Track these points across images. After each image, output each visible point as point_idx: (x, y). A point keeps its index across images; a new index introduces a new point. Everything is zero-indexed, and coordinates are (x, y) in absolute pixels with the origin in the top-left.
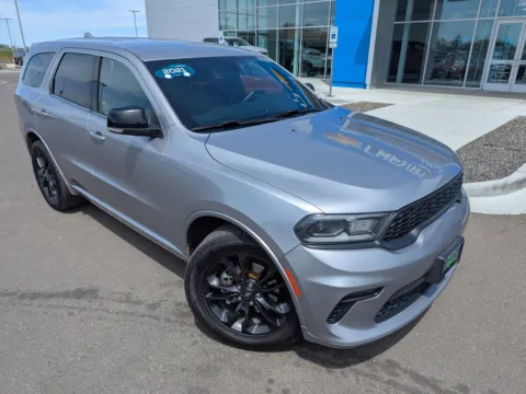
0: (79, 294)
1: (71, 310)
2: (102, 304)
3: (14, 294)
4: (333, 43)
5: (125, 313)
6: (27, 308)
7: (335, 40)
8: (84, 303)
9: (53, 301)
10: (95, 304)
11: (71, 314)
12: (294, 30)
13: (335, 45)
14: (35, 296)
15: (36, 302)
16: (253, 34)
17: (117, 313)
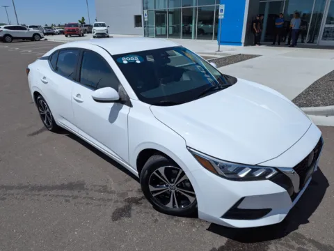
0: (71, 186)
1: (68, 198)
2: (87, 194)
3: (27, 187)
4: (221, 16)
5: (104, 200)
6: (36, 197)
7: (223, 13)
8: (76, 193)
9: (54, 192)
10: (83, 194)
11: (67, 201)
12: (192, 8)
13: (223, 17)
14: (41, 188)
15: (42, 193)
16: (165, 12)
17: (99, 200)
